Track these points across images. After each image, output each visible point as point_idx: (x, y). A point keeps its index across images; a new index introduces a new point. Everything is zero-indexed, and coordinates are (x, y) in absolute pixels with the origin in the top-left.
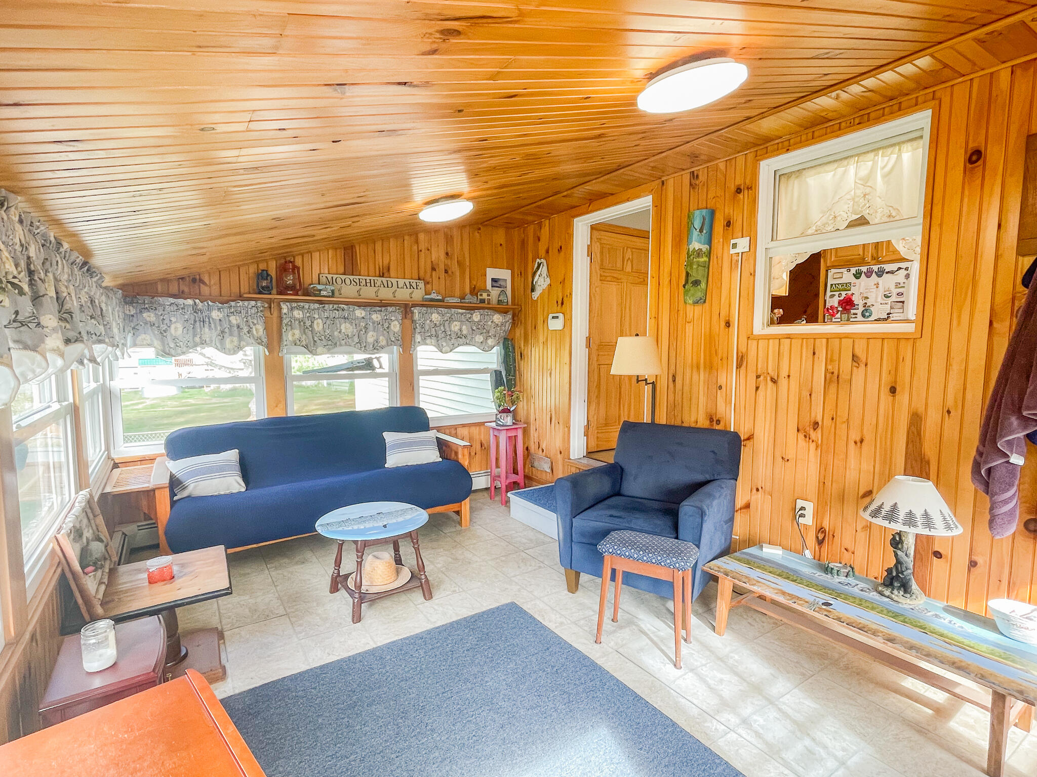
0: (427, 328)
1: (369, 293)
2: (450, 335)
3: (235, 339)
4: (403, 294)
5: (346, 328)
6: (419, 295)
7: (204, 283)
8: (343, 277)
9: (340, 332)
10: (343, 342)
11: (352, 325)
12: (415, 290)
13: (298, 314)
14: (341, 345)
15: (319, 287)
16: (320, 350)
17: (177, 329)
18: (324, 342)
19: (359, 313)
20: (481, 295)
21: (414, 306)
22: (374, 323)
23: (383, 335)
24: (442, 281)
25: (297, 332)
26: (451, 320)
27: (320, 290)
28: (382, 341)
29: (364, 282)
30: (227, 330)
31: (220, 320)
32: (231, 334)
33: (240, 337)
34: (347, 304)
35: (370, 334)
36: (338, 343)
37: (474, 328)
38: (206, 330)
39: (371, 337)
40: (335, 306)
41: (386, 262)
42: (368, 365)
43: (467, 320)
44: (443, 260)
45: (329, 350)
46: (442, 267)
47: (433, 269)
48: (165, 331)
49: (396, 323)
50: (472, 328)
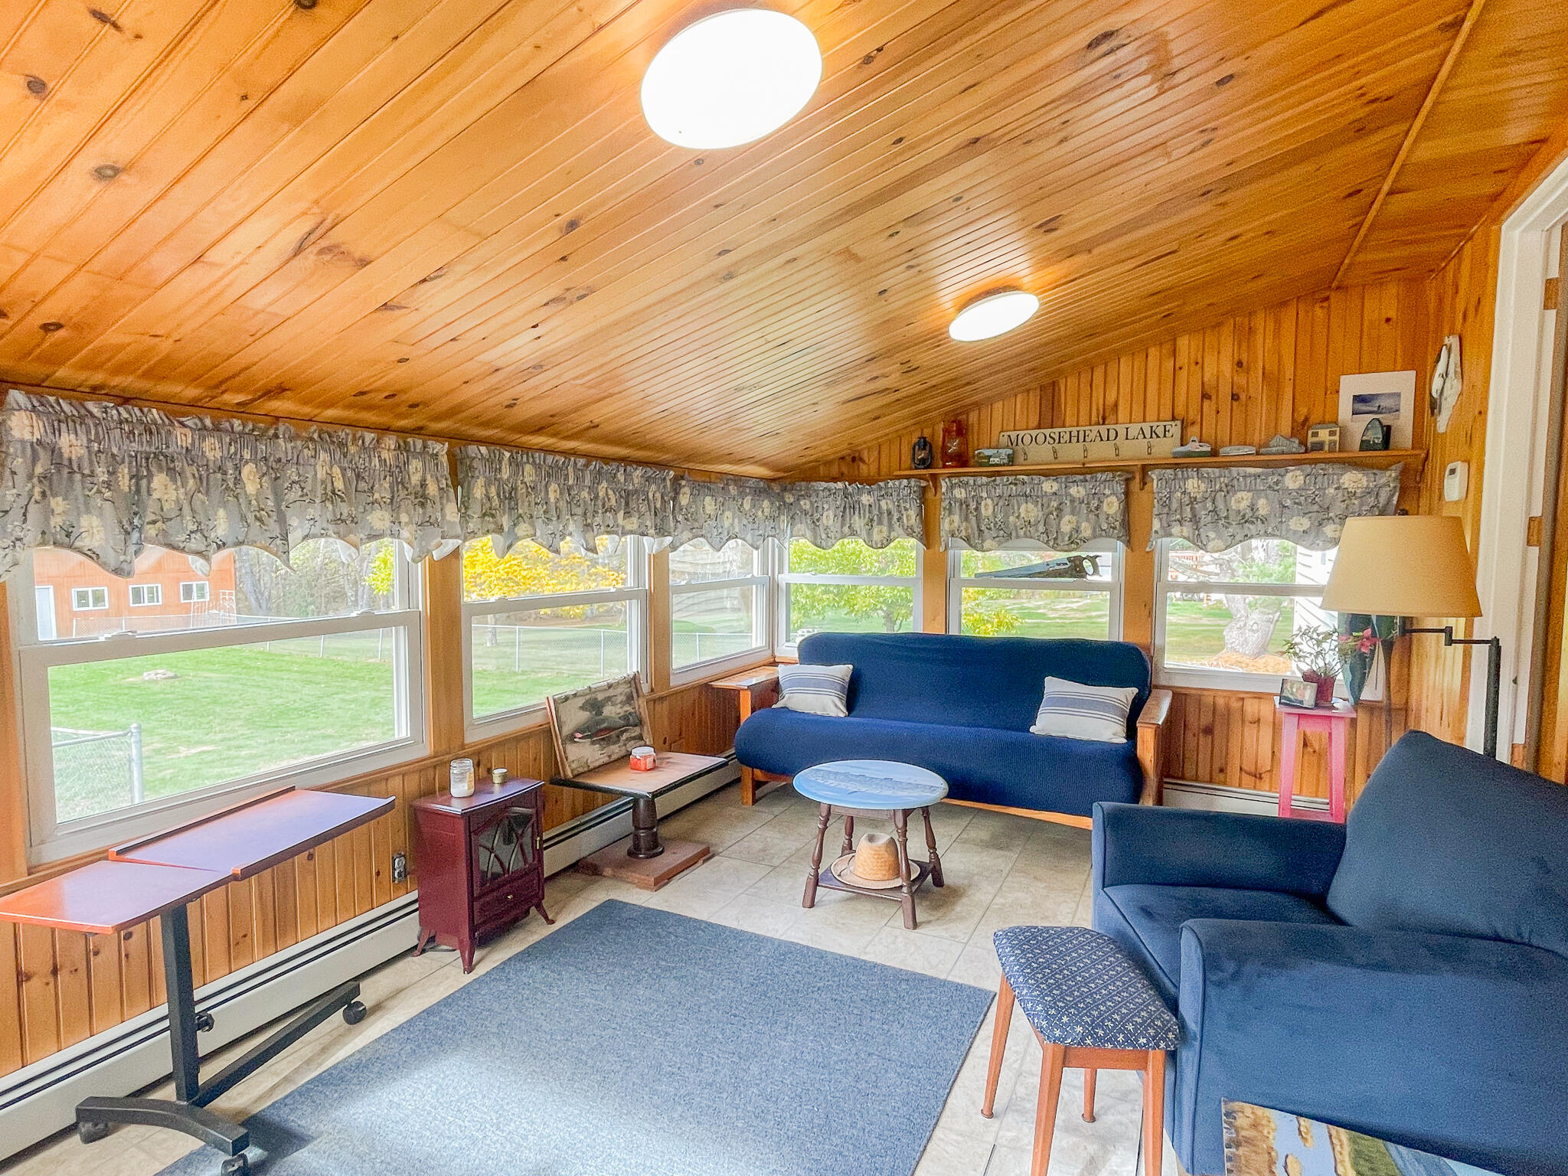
0: (1175, 505)
1: (1072, 453)
2: (1226, 518)
3: (885, 529)
4: (1134, 450)
5: (1029, 511)
6: (1167, 446)
7: (863, 461)
8: (1034, 433)
9: (1018, 517)
10: (1022, 532)
11: (1036, 506)
12: (1162, 439)
13: (959, 493)
14: (1018, 537)
15: (987, 452)
16: (988, 544)
17: (829, 518)
18: (994, 533)
19: (1049, 486)
20: (1315, 435)
21: (1156, 466)
22: (1072, 501)
23: (1088, 520)
24: (1225, 414)
25: (956, 518)
26: (1230, 489)
27: (990, 457)
28: (1086, 530)
29: (1067, 437)
30: (875, 518)
31: (870, 506)
32: (880, 523)
33: (891, 527)
34: (1028, 473)
35: (1067, 518)
36: (1014, 534)
37: (1288, 503)
38: (856, 517)
39: (1067, 524)
40: (1011, 479)
41: (1111, 398)
42: (1075, 569)
43: (1270, 487)
44: (1228, 375)
45: (1000, 543)
46: (1225, 391)
47: (1205, 396)
48: (818, 520)
49: (1113, 499)
50: (1280, 503)
